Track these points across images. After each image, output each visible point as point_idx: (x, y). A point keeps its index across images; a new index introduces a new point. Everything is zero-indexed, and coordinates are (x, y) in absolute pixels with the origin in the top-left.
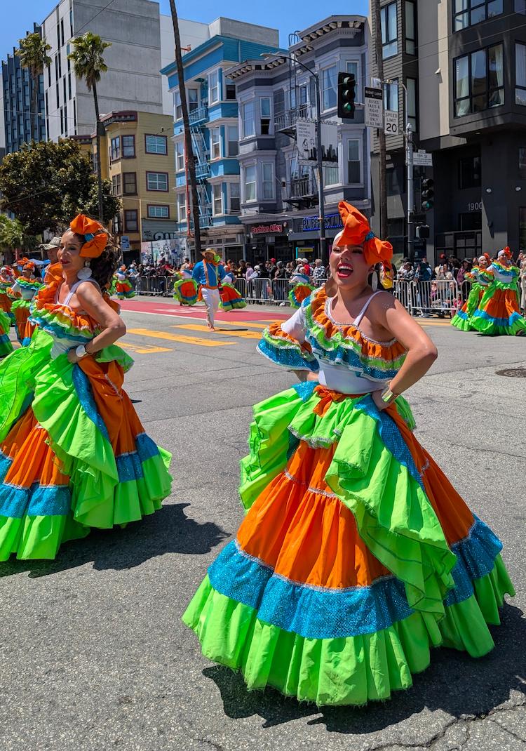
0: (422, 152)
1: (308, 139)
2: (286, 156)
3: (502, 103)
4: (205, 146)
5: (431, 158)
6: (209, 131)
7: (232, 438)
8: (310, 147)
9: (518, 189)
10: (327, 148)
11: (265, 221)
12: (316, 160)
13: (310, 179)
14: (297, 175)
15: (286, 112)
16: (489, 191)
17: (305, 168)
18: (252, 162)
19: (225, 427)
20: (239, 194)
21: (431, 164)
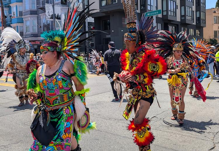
0: (91, 18)
1: (50, 11)
2: (41, 17)
3: (117, 2)
4: (10, 12)
5: (94, 20)
6: (11, 7)
7: (28, 122)
8: (51, 14)
9: (122, 31)
10: (57, 15)
11: (33, 40)
12: (53, 18)
13: (50, 25)
14: (46, 24)
15: (41, 1)
16: (113, 31)
17: (48, 22)
18: (28, 19)
19: (25, 118)
20: (23, 30)
21: (94, 22)
